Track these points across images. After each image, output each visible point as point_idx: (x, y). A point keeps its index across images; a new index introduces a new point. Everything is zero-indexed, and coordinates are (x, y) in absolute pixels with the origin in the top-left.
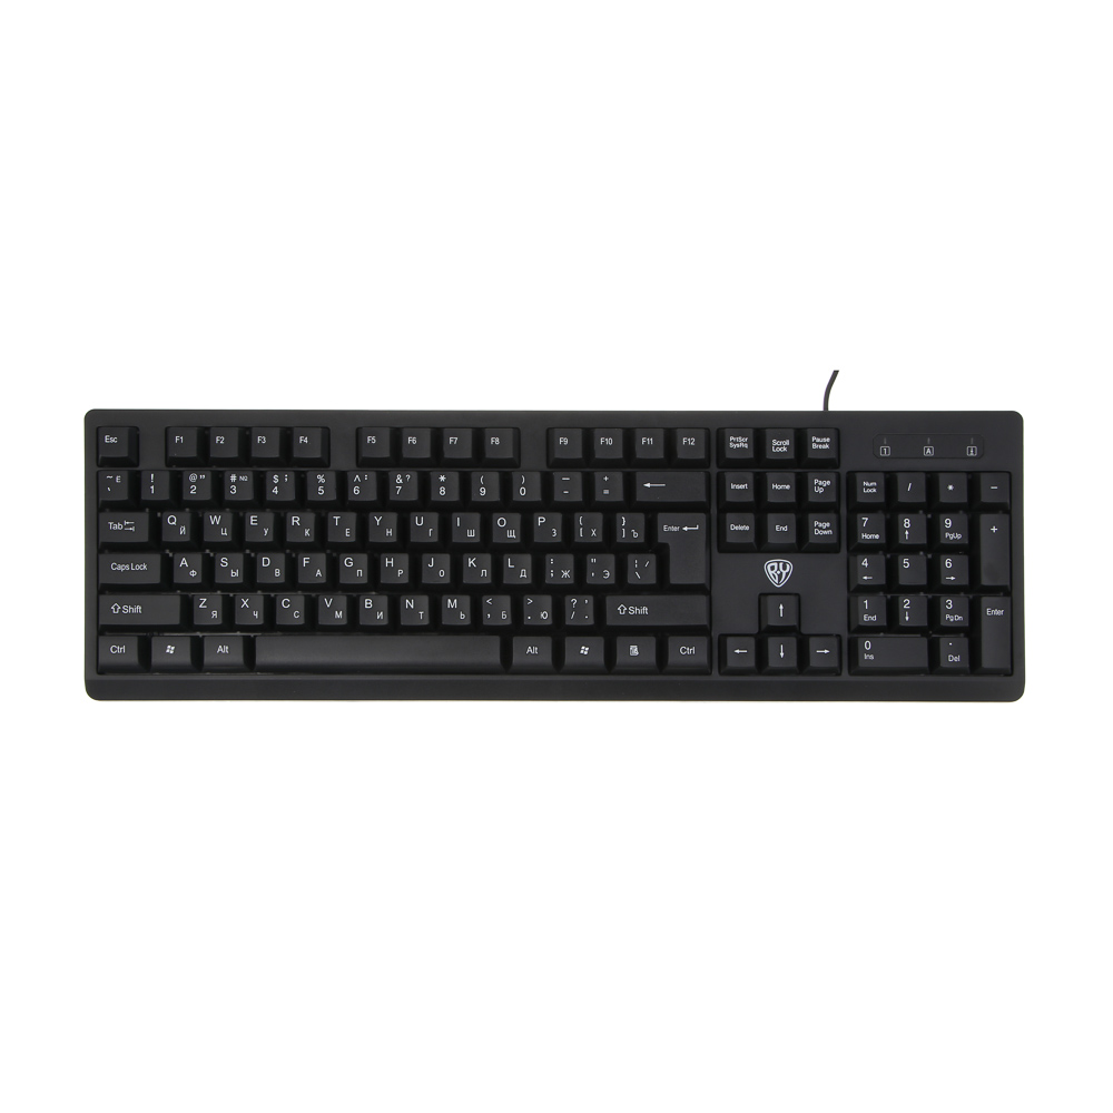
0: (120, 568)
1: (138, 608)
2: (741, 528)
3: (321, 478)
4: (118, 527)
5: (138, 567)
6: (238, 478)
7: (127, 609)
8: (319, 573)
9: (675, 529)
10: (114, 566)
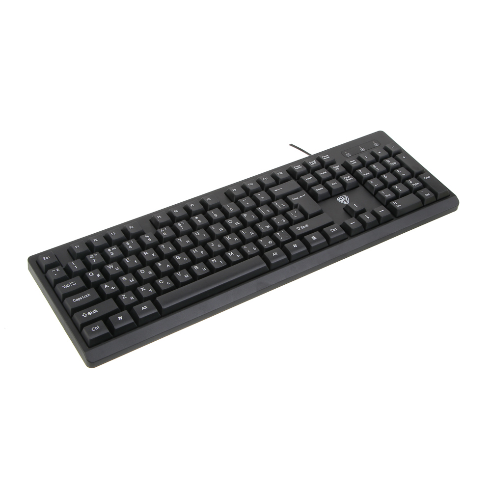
0: (77, 300)
1: (95, 311)
2: (320, 189)
3: (147, 236)
4: (67, 286)
5: (86, 296)
6: (111, 250)
7: (90, 313)
8: (168, 266)
9: (297, 198)
10: (74, 300)
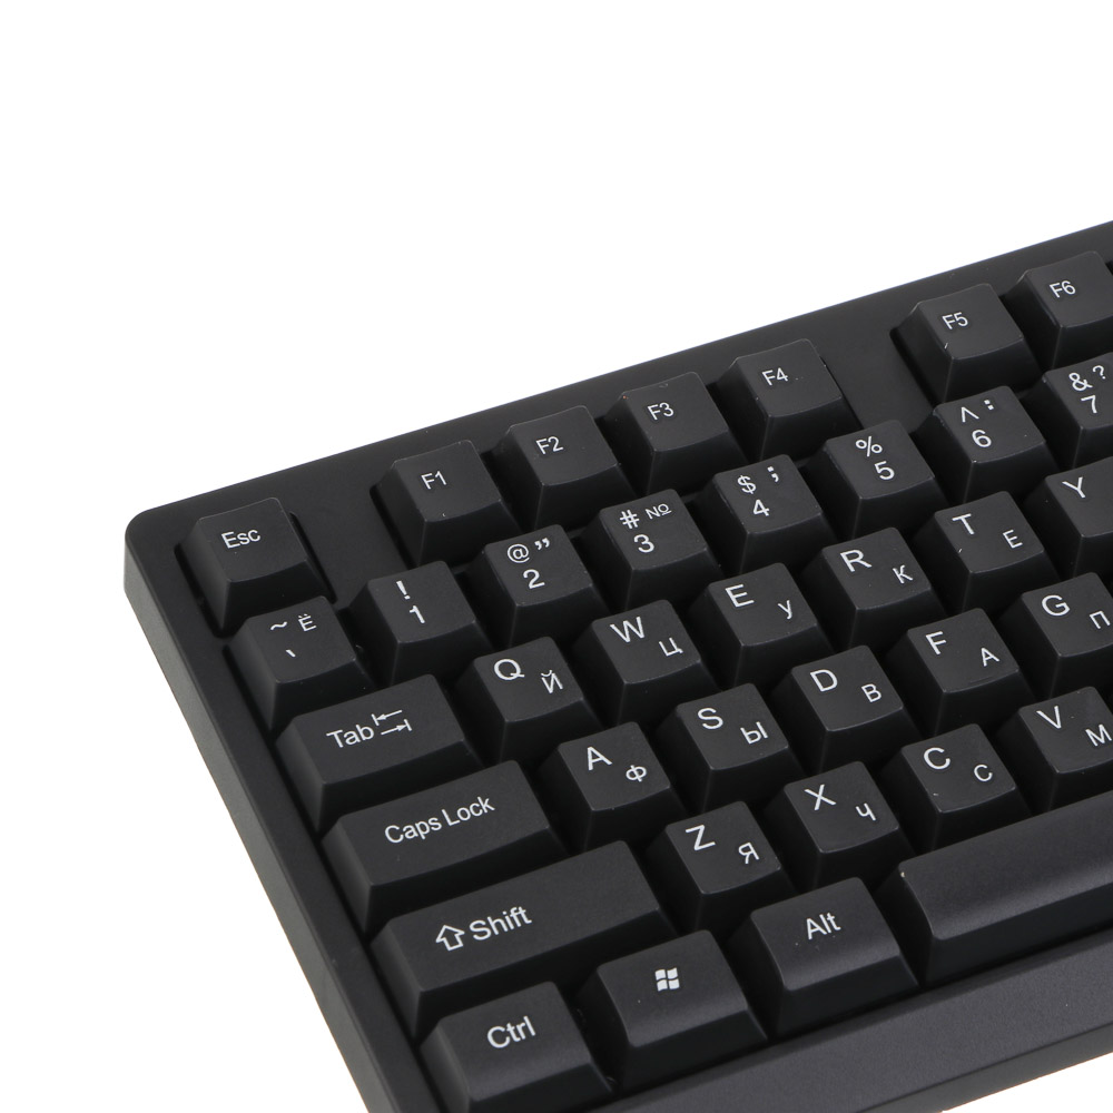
0: (413, 831)
1: (517, 916)
3: (867, 445)
4: (358, 735)
5: (468, 813)
6: (642, 516)
7: (484, 929)
8: (987, 655)
10: (395, 834)
